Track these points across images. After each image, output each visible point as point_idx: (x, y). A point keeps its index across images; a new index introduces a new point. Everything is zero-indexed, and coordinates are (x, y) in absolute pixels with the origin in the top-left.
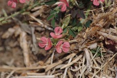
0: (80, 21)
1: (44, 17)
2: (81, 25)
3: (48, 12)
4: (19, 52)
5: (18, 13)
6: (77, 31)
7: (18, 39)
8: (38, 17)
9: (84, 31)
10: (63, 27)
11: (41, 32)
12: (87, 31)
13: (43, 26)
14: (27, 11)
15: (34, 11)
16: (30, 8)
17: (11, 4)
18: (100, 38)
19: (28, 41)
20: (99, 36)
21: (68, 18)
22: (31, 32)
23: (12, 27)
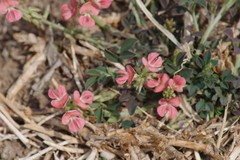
0: (121, 111)
1: (87, 63)
2: (118, 117)
3: (96, 61)
4: (15, 71)
5: (62, 28)
6: (107, 119)
7: (29, 56)
8: (79, 56)
9: (115, 127)
10: (96, 98)
11: (65, 76)
12: (119, 131)
13: (74, 72)
14: (74, 36)
15: (81, 45)
16: (81, 36)
17: (65, 11)
18: (126, 155)
19: (38, 69)
20: (127, 151)
21: (113, 94)
22: (53, 64)
23: (37, 35)
